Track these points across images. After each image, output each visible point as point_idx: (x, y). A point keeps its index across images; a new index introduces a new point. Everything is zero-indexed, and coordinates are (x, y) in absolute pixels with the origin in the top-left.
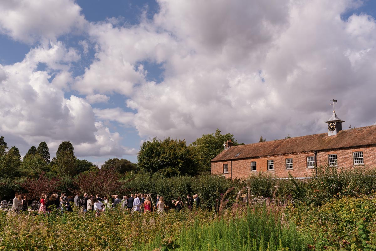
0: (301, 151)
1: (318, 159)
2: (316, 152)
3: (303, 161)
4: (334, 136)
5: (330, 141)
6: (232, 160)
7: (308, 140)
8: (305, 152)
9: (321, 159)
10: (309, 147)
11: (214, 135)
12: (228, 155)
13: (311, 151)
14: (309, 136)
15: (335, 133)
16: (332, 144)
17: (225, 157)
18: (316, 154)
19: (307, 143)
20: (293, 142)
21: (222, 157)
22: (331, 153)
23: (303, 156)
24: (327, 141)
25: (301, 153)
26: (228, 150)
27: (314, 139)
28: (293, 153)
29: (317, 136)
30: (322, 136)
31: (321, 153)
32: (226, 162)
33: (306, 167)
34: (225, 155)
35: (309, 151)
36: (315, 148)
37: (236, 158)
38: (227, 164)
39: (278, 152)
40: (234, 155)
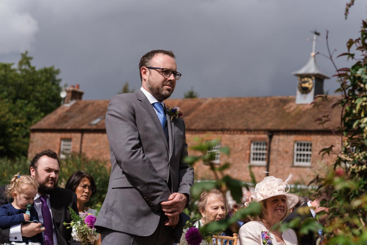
0: (241, 127)
1: (274, 147)
2: (272, 133)
3: (242, 150)
4: (307, 104)
5: (301, 113)
6: (83, 132)
7: (254, 107)
8: (249, 131)
9: (280, 149)
10: (256, 122)
11: (15, 66)
12: (72, 117)
13: (262, 130)
14: (257, 98)
15: (308, 99)
16: (304, 120)
17: (66, 122)
18: (271, 137)
19: (254, 113)
20: (221, 106)
21: (57, 123)
22: (301, 138)
23: (243, 139)
24: (293, 114)
25: (242, 131)
26: (72, 107)
27: (268, 106)
28: (223, 131)
29: (274, 100)
30: (285, 102)
31: (282, 137)
32: (68, 135)
33: (247, 161)
34: (65, 118)
35: (257, 131)
36: (270, 125)
37: (94, 127)
38: (70, 140)
39: (192, 124)
40: (87, 120)
